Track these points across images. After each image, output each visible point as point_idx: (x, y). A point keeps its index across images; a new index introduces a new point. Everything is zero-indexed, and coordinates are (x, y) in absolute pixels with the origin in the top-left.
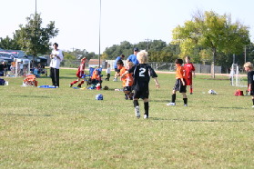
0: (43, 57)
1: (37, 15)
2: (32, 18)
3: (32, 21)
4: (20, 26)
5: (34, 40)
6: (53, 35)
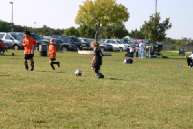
0: (160, 44)
1: (157, 14)
2: (154, 16)
3: (153, 18)
4: (145, 22)
5: (154, 32)
6: (167, 28)
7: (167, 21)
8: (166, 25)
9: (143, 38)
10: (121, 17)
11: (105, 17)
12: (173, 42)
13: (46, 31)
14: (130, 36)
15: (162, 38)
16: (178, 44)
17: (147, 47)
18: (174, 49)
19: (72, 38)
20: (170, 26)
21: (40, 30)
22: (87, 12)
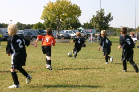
1: (102, 10)
2: (100, 12)
4: (93, 16)
6: (110, 20)
7: (110, 15)
8: (109, 18)
9: (92, 28)
10: (75, 14)
11: (63, 14)
12: (115, 30)
14: (83, 27)
15: (106, 27)
16: (118, 31)
17: (96, 34)
18: (115, 35)
19: (39, 30)
20: (112, 18)
22: (49, 10)
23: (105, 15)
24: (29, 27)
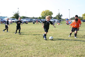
5: (59, 17)
10: (51, 14)
12: (63, 19)
13: (34, 18)
14: (53, 18)
15: (61, 19)
21: (32, 18)
22: (43, 13)
23: (60, 15)
24: (36, 18)
